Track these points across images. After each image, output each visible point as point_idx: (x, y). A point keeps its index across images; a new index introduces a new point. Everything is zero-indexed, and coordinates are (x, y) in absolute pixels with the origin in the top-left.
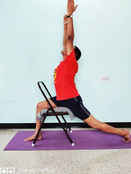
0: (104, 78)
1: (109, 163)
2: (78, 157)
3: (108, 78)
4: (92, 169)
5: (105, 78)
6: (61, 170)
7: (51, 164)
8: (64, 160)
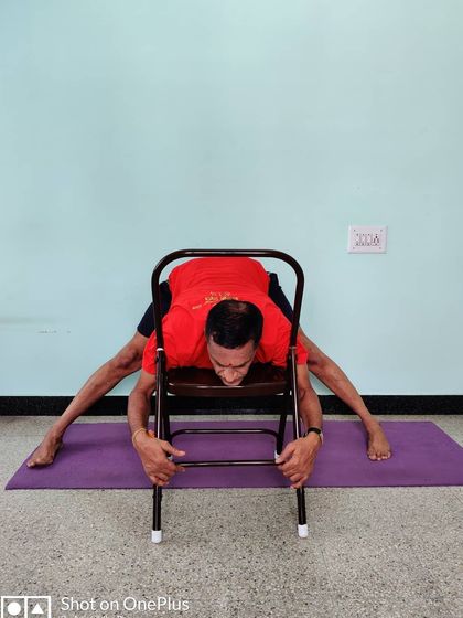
0: (364, 239)
1: (375, 532)
2: (267, 513)
3: (376, 240)
4: (317, 553)
5: (369, 238)
6: (210, 558)
8: (218, 523)
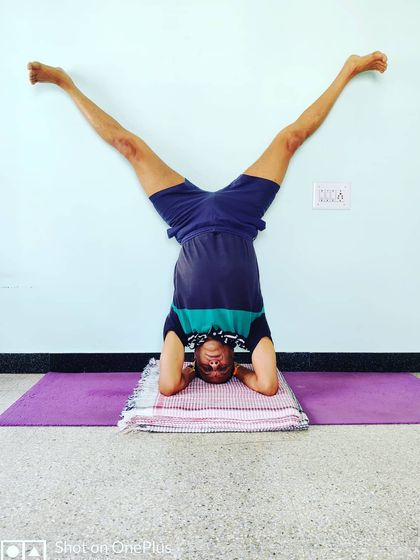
0: (328, 194)
3: (340, 197)
4: (285, 500)
5: (334, 193)
7: (125, 485)
